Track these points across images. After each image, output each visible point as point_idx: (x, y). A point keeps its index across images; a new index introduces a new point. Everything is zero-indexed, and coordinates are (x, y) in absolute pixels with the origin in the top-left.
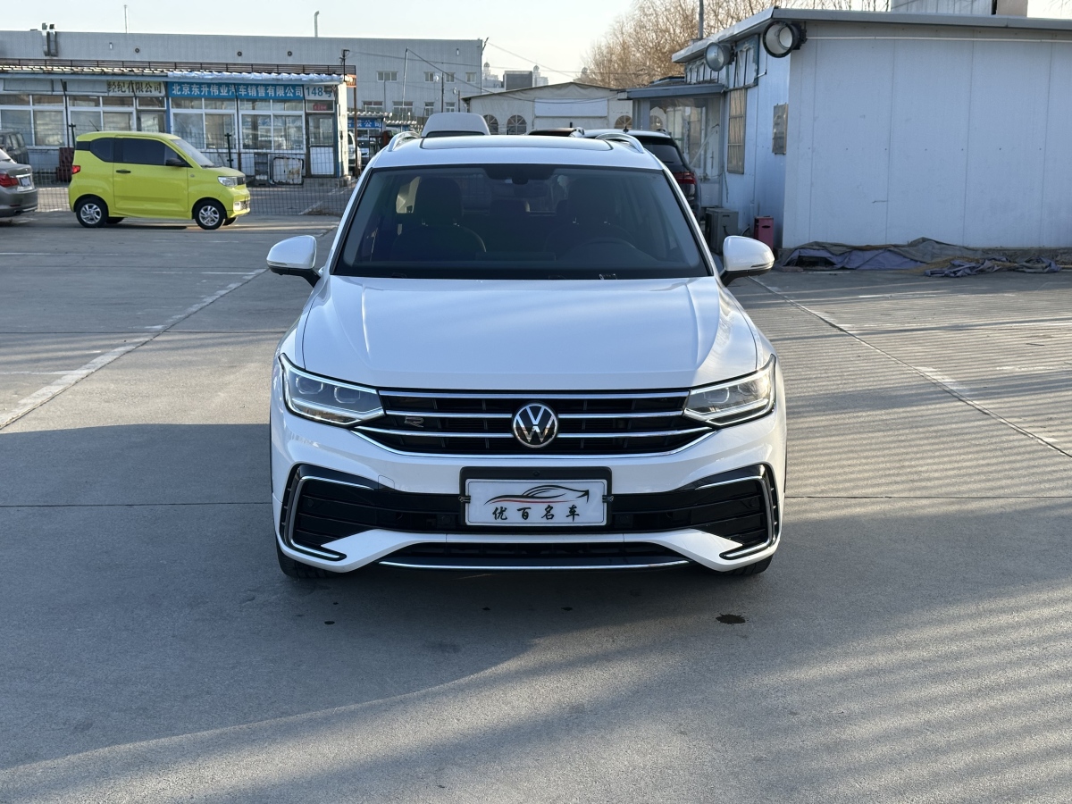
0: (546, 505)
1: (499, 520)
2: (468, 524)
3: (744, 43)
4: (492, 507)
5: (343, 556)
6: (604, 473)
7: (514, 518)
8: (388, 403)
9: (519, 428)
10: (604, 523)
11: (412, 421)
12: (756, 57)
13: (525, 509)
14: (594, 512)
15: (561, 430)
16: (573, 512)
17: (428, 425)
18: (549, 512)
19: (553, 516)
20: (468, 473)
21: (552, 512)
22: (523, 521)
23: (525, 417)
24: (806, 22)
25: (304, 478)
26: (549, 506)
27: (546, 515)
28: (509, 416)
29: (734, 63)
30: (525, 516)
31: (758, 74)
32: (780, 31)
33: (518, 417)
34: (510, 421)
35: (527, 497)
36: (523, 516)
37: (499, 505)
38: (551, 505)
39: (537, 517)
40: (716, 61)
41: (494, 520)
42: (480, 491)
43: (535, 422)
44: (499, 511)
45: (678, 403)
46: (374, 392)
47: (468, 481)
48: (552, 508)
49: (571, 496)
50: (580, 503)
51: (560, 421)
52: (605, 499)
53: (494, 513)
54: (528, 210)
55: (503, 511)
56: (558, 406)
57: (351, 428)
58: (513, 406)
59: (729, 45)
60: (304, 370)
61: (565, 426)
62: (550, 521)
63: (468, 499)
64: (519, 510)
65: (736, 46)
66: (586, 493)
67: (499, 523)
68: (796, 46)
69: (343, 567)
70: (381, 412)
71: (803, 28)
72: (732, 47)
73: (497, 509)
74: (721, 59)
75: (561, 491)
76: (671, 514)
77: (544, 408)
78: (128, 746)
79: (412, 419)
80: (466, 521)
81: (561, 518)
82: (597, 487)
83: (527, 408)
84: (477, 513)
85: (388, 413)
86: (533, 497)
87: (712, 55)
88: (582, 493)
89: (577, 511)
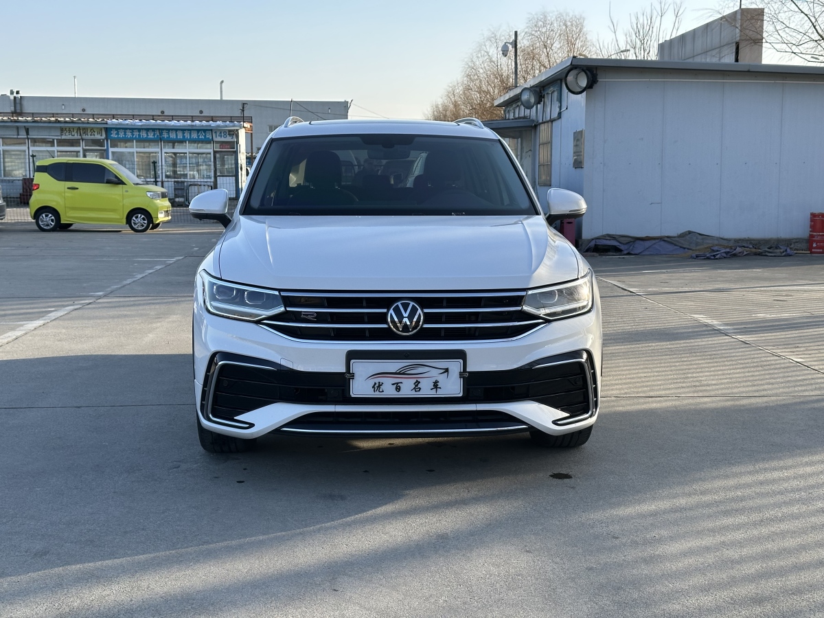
0: (415, 380)
1: (377, 393)
2: (353, 396)
3: (550, 88)
4: (372, 382)
5: (252, 425)
6: (461, 355)
7: (389, 391)
8: (288, 301)
9: (393, 321)
10: (461, 395)
11: (307, 315)
12: (559, 97)
13: (398, 383)
14: (453, 386)
15: (425, 322)
16: (436, 385)
17: (320, 318)
18: (417, 386)
19: (420, 389)
20: (352, 355)
21: (419, 386)
22: (398, 393)
23: (397, 311)
24: (597, 68)
25: (220, 363)
26: (417, 381)
27: (414, 388)
28: (385, 310)
29: (542, 103)
30: (398, 389)
31: (560, 110)
32: (577, 75)
33: (391, 311)
34: (385, 315)
35: (399, 374)
36: (396, 389)
37: (377, 380)
38: (419, 380)
39: (407, 390)
40: (528, 101)
41: (373, 393)
42: (362, 369)
43: (406, 315)
44: (377, 385)
45: (518, 301)
46: (277, 293)
47: (352, 361)
48: (419, 382)
49: (434, 373)
50: (442, 379)
51: (425, 314)
52: (461, 375)
53: (373, 387)
54: (392, 182)
55: (380, 385)
56: (424, 303)
57: (258, 322)
58: (387, 303)
59: (538, 89)
60: (221, 279)
61: (429, 318)
62: (418, 393)
63: (353, 376)
64: (393, 384)
65: (544, 90)
66: (447, 370)
67: (377, 395)
68: (590, 86)
69: (252, 434)
70: (282, 309)
71: (595, 72)
72: (540, 91)
73: (375, 384)
74: (533, 100)
75: (427, 369)
76: (513, 388)
77: (412, 304)
78: (78, 566)
79: (307, 314)
80: (351, 393)
81: (426, 391)
82: (455, 366)
83: (399, 303)
84: (360, 387)
85: (288, 309)
86: (404, 374)
87: (525, 97)
88: (443, 371)
89: (440, 385)
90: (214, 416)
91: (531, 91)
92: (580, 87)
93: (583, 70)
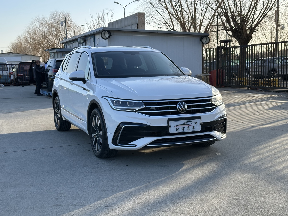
0: (188, 126)
1: (177, 131)
2: (170, 133)
3: (89, 37)
4: (176, 128)
5: (136, 145)
6: (199, 118)
7: (181, 131)
8: (146, 104)
9: (179, 108)
10: (200, 130)
11: (153, 108)
12: (94, 40)
13: (183, 128)
14: (198, 128)
15: (188, 108)
16: (194, 128)
17: (157, 109)
18: (188, 128)
20: (169, 120)
21: (189, 128)
22: (183, 131)
23: (179, 105)
25: (124, 126)
27: (188, 129)
28: (176, 105)
29: (85, 42)
30: (183, 130)
31: (95, 45)
32: (105, 33)
33: (178, 105)
34: (176, 107)
35: (184, 125)
37: (177, 127)
38: (189, 126)
39: (186, 130)
40: (80, 42)
41: (176, 131)
42: (173, 124)
43: (182, 106)
44: (177, 129)
45: (209, 100)
46: (141, 102)
47: (170, 122)
49: (193, 124)
50: (195, 125)
51: (187, 105)
52: (201, 124)
53: (176, 130)
55: (178, 129)
56: (187, 102)
57: (136, 112)
58: (176, 103)
59: (83, 38)
60: (118, 99)
61: (189, 107)
62: (189, 130)
63: (170, 127)
64: (182, 128)
65: (85, 38)
66: (196, 123)
67: (178, 132)
68: (109, 37)
69: (137, 148)
70: (144, 107)
71: (110, 32)
73: (177, 128)
74: (82, 41)
75: (191, 123)
76: (212, 127)
77: (183, 103)
79: (152, 108)
80: (170, 132)
81: (191, 130)
82: (198, 121)
83: (180, 103)
84: (172, 130)
85: (146, 107)
87: (79, 40)
88: (195, 123)
89: (195, 127)
90: (119, 144)
91: (81, 38)
92: (106, 37)
93: (107, 32)
